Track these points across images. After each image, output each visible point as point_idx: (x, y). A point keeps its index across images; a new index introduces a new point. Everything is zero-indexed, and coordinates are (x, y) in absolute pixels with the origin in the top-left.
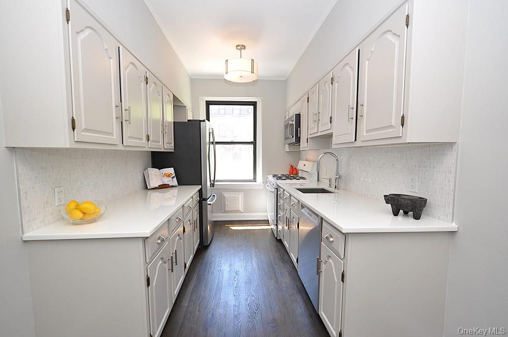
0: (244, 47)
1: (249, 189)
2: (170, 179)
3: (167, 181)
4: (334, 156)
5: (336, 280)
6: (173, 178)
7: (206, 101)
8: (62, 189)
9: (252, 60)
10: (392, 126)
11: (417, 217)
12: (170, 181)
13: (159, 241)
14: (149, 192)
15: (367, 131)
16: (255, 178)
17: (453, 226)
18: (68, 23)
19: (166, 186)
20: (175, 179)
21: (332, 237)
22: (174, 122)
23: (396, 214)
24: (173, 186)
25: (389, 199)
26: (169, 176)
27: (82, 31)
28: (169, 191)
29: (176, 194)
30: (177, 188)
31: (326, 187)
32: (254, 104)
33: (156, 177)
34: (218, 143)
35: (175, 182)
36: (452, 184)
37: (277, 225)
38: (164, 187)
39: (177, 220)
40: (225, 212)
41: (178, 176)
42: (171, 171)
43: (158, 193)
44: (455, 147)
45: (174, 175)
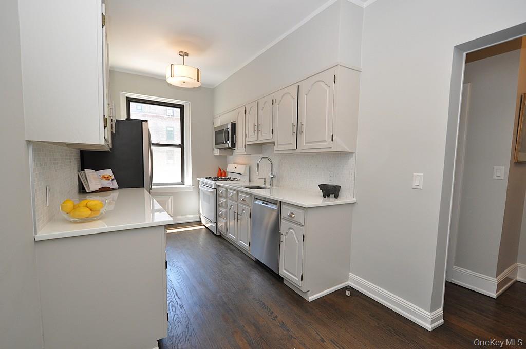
0: (186, 54)
1: (179, 192)
2: (110, 181)
3: (107, 183)
4: (269, 160)
5: (297, 242)
6: (112, 180)
7: (127, 97)
9: (198, 69)
10: (325, 141)
11: (336, 197)
12: (109, 183)
15: (306, 143)
16: (183, 182)
17: (354, 200)
18: (102, 27)
19: (106, 189)
20: (115, 181)
21: (294, 214)
23: (324, 197)
24: (113, 190)
25: (322, 187)
26: (108, 178)
28: (109, 195)
29: (116, 198)
30: (118, 191)
31: (261, 185)
32: (181, 107)
33: (95, 179)
34: (154, 145)
35: (115, 185)
36: (353, 176)
37: (216, 222)
38: (104, 190)
41: (117, 178)
42: (109, 172)
44: (354, 155)
45: (113, 177)
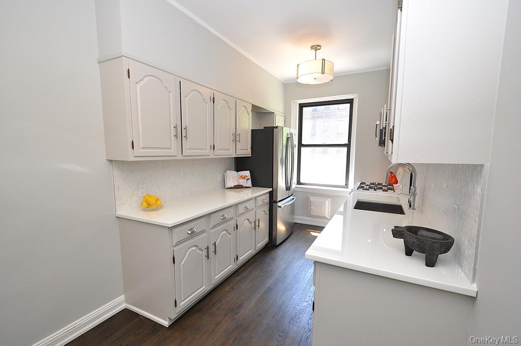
0: (319, 47)
1: (337, 196)
2: (245, 180)
3: (243, 182)
6: (247, 180)
7: (299, 104)
8: (144, 186)
9: (323, 59)
11: (430, 263)
12: (245, 182)
13: (189, 232)
14: (226, 191)
16: (347, 184)
19: (241, 187)
20: (250, 180)
22: (252, 130)
23: (409, 252)
24: (247, 187)
26: (244, 178)
27: (142, 80)
30: (251, 189)
33: (233, 178)
35: (249, 183)
38: (238, 187)
39: (222, 218)
40: (311, 216)
42: (247, 173)
43: (233, 192)
44: (483, 172)
45: (250, 177)
